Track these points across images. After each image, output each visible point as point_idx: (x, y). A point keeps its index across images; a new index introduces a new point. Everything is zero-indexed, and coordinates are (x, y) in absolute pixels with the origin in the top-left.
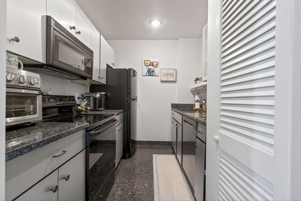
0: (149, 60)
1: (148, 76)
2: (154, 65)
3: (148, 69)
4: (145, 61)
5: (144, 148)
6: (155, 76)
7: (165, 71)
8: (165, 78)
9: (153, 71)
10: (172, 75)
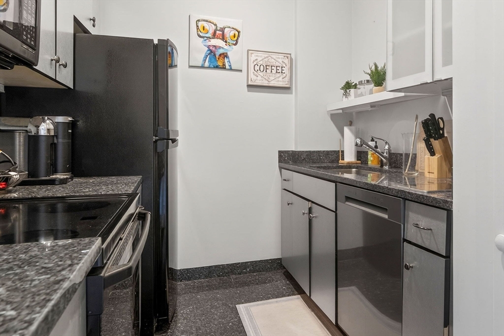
0: (212, 21)
1: (209, 68)
2: (227, 36)
3: (209, 47)
4: (199, 21)
5: (200, 289)
6: (231, 69)
7: (260, 58)
8: (259, 78)
9: (225, 56)
10: (279, 70)
